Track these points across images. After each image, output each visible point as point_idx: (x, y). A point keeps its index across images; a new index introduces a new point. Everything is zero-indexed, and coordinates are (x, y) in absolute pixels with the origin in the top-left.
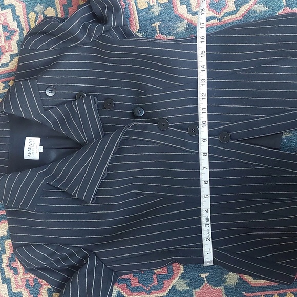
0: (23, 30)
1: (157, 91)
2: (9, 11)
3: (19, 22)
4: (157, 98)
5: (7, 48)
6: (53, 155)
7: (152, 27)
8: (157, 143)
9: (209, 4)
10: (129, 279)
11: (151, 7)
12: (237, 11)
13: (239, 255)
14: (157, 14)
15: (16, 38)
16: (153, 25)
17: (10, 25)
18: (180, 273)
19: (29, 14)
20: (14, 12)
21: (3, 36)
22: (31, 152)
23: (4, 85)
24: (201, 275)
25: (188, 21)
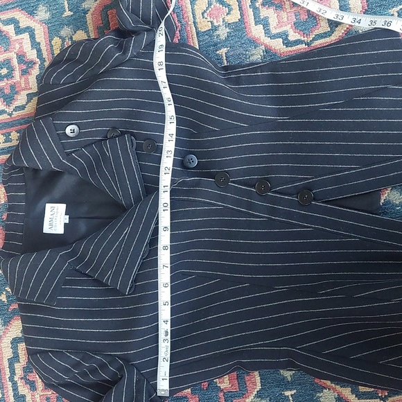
0: (45, 61)
1: (213, 133)
2: (26, 36)
3: (39, 51)
4: (213, 144)
5: (23, 85)
6: (83, 227)
7: (217, 55)
8: (214, 205)
9: (294, 24)
10: (186, 397)
11: (215, 28)
12: (332, 32)
13: (326, 356)
14: (223, 37)
15: (36, 71)
16: (218, 52)
17: (27, 54)
18: (256, 390)
19: (52, 39)
20: (32, 37)
21: (17, 69)
22: (54, 224)
23: (19, 134)
24: (285, 393)
25: (266, 46)
